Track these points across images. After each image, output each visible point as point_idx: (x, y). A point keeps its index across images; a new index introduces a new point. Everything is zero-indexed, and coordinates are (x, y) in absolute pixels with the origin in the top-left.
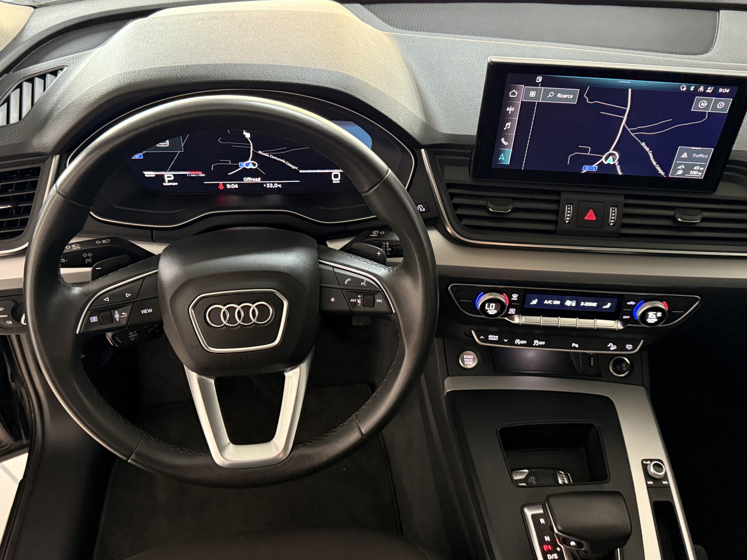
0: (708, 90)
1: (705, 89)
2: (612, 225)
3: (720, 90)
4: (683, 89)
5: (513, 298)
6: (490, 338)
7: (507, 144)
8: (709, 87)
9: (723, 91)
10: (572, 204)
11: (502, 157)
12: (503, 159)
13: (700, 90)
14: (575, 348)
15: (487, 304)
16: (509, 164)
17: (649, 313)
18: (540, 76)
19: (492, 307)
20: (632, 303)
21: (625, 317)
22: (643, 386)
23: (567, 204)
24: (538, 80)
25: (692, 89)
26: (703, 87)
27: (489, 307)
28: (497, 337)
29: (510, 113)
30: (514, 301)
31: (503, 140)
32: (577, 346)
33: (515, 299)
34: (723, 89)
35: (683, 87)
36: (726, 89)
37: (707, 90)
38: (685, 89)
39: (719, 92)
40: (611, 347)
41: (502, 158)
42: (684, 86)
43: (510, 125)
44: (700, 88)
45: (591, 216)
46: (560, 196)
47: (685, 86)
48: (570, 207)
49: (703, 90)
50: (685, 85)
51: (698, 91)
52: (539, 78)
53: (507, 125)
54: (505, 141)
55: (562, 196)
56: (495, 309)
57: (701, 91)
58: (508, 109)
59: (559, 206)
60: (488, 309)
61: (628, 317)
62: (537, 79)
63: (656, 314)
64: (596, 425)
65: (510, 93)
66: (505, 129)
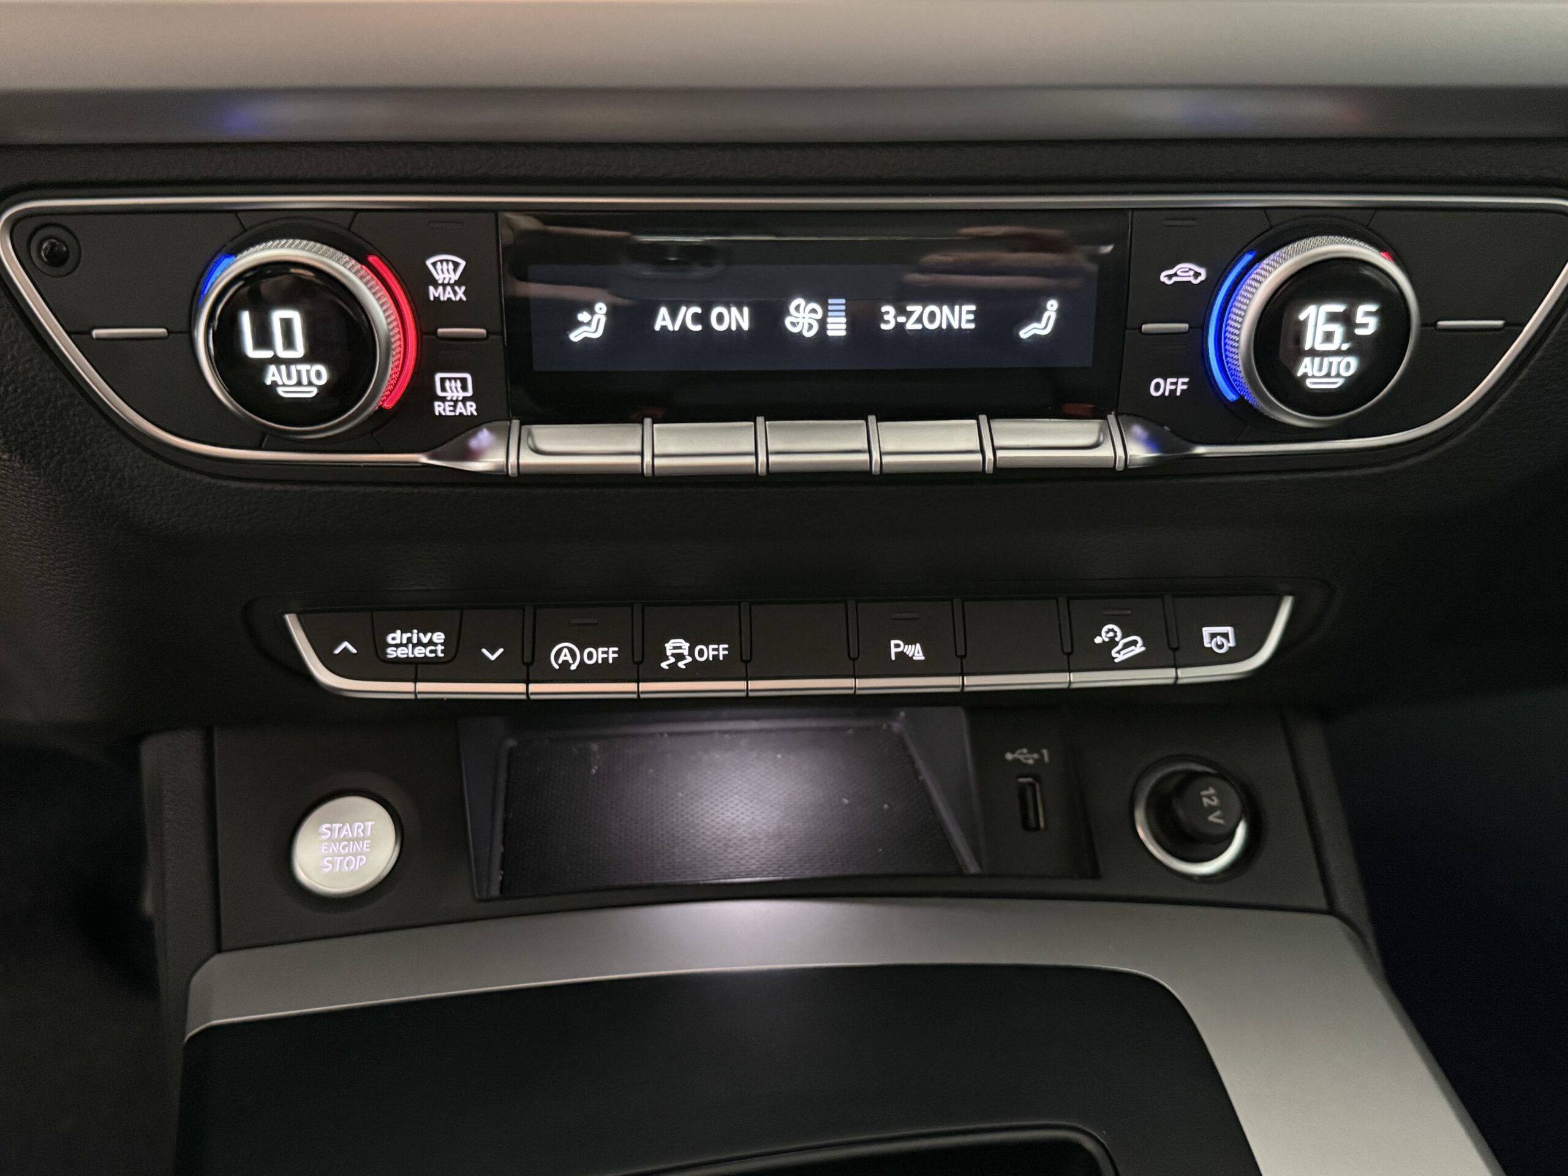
5: (435, 284)
6: (397, 646)
14: (906, 666)
15: (245, 318)
17: (1302, 317)
19: (289, 343)
20: (1187, 272)
21: (1163, 386)
22: (1331, 910)
27: (263, 339)
28: (439, 637)
30: (448, 311)
32: (916, 652)
33: (448, 294)
40: (1113, 643)
56: (310, 358)
60: (267, 354)
61: (1181, 384)
63: (1347, 320)
64: (1089, 1145)
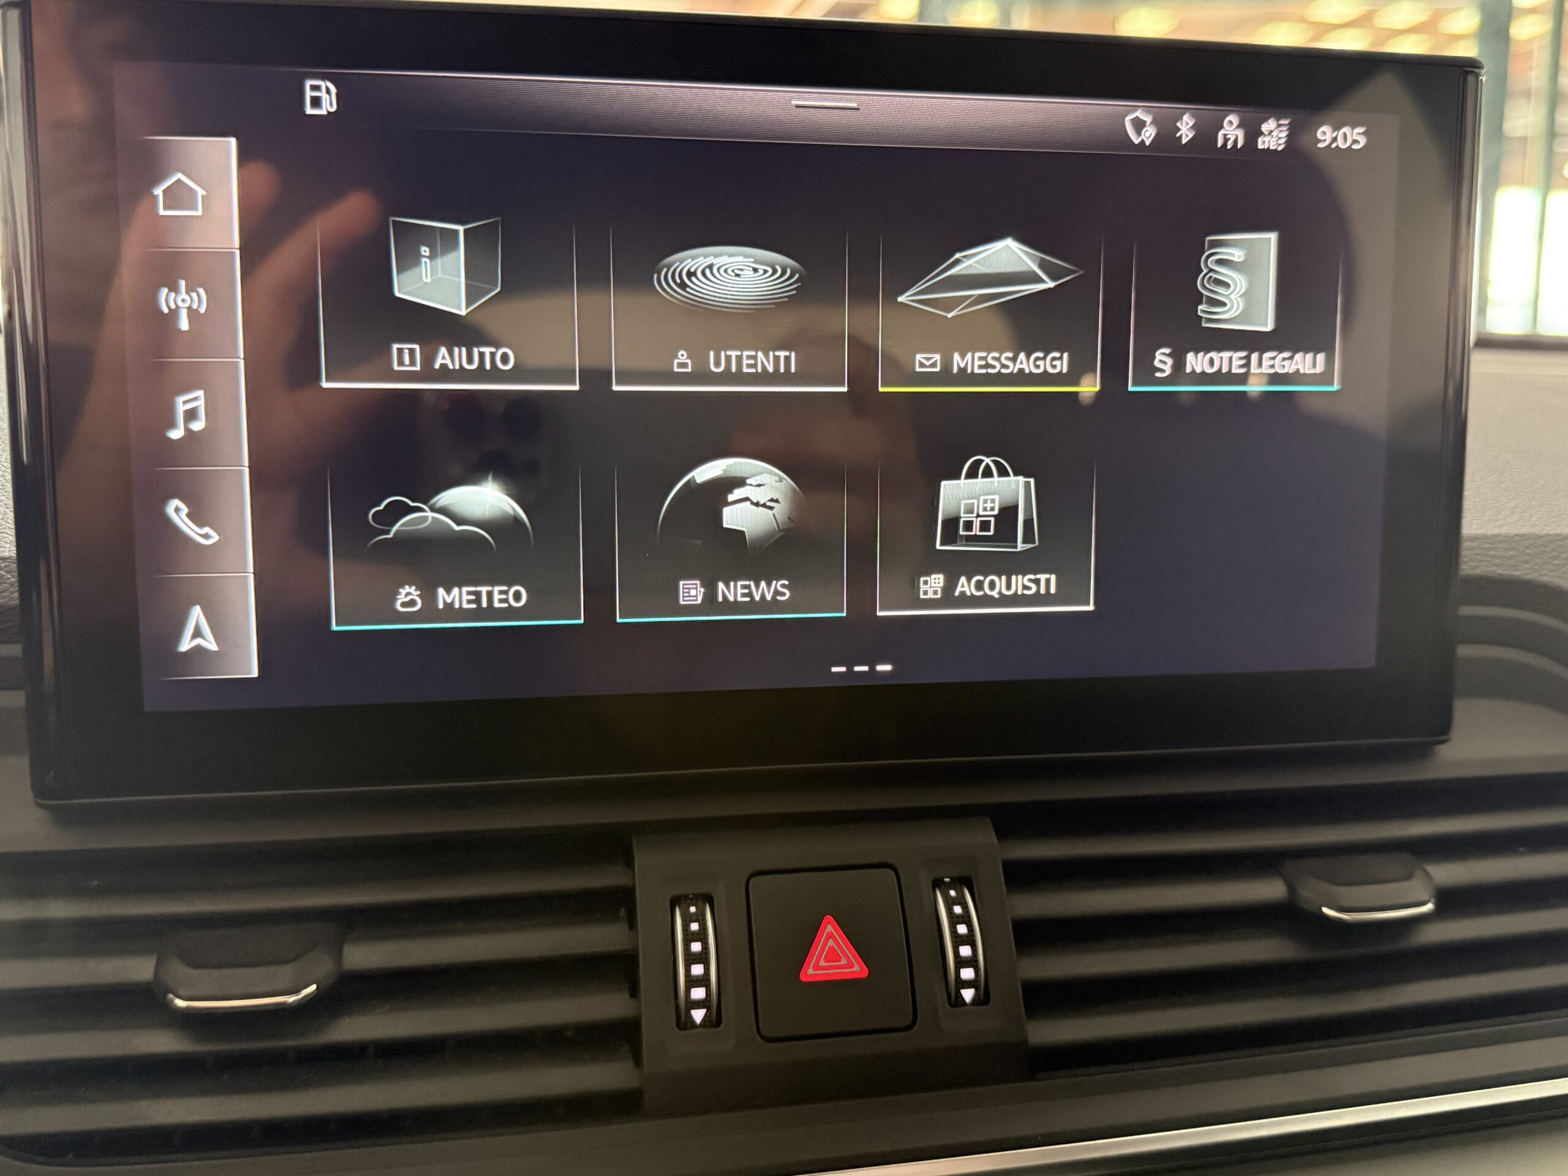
0: (1261, 133)
1: (1253, 133)
2: (976, 1001)
3: (1319, 135)
4: (1139, 132)
7: (215, 537)
8: (1265, 120)
9: (1335, 139)
10: (709, 899)
11: (197, 633)
12: (212, 645)
13: (1226, 140)
16: (255, 674)
18: (324, 77)
23: (675, 902)
24: (316, 102)
25: (1186, 129)
26: (1233, 118)
29: (184, 325)
31: (177, 511)
34: (1336, 128)
35: (1139, 125)
36: (1346, 130)
37: (1260, 140)
38: (1149, 134)
39: (1320, 145)
41: (199, 641)
42: (1139, 114)
43: (201, 403)
44: (1222, 127)
45: (832, 956)
46: (629, 863)
47: (1148, 119)
48: (700, 918)
49: (1240, 134)
50: (1147, 110)
51: (1220, 144)
52: (316, 88)
53: (181, 405)
54: (196, 517)
55: (640, 860)
57: (1236, 141)
58: (165, 299)
59: (632, 924)
62: (309, 94)
65: (159, 191)
66: (176, 434)
